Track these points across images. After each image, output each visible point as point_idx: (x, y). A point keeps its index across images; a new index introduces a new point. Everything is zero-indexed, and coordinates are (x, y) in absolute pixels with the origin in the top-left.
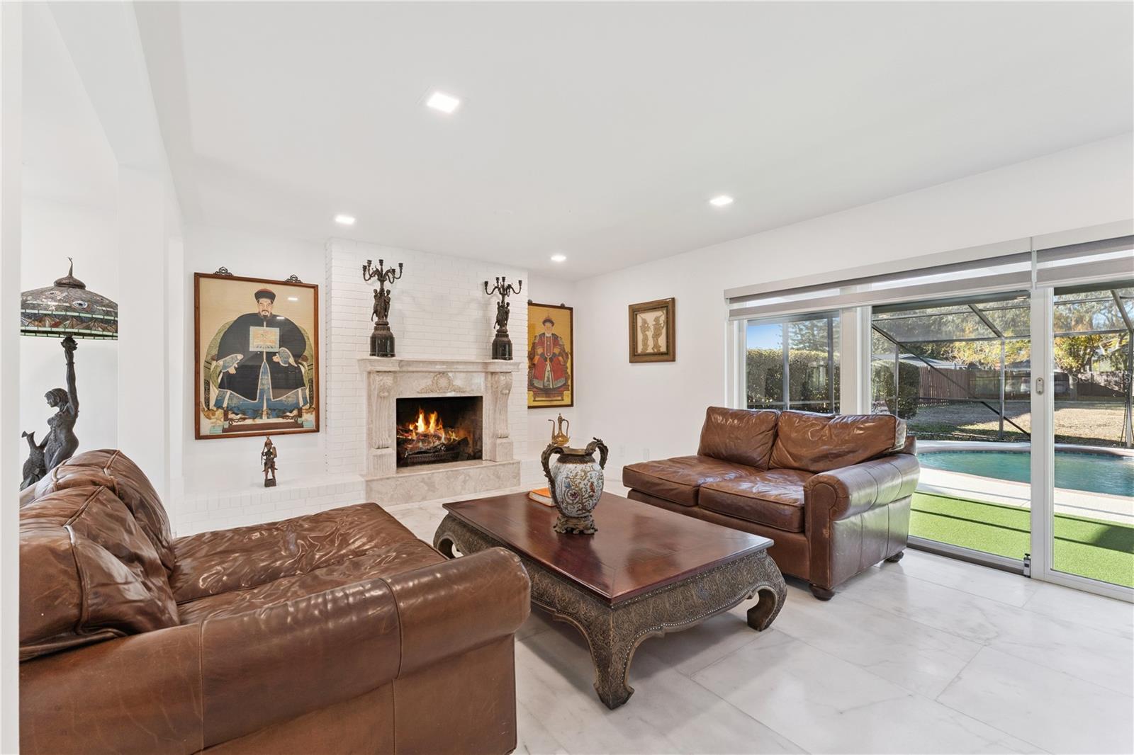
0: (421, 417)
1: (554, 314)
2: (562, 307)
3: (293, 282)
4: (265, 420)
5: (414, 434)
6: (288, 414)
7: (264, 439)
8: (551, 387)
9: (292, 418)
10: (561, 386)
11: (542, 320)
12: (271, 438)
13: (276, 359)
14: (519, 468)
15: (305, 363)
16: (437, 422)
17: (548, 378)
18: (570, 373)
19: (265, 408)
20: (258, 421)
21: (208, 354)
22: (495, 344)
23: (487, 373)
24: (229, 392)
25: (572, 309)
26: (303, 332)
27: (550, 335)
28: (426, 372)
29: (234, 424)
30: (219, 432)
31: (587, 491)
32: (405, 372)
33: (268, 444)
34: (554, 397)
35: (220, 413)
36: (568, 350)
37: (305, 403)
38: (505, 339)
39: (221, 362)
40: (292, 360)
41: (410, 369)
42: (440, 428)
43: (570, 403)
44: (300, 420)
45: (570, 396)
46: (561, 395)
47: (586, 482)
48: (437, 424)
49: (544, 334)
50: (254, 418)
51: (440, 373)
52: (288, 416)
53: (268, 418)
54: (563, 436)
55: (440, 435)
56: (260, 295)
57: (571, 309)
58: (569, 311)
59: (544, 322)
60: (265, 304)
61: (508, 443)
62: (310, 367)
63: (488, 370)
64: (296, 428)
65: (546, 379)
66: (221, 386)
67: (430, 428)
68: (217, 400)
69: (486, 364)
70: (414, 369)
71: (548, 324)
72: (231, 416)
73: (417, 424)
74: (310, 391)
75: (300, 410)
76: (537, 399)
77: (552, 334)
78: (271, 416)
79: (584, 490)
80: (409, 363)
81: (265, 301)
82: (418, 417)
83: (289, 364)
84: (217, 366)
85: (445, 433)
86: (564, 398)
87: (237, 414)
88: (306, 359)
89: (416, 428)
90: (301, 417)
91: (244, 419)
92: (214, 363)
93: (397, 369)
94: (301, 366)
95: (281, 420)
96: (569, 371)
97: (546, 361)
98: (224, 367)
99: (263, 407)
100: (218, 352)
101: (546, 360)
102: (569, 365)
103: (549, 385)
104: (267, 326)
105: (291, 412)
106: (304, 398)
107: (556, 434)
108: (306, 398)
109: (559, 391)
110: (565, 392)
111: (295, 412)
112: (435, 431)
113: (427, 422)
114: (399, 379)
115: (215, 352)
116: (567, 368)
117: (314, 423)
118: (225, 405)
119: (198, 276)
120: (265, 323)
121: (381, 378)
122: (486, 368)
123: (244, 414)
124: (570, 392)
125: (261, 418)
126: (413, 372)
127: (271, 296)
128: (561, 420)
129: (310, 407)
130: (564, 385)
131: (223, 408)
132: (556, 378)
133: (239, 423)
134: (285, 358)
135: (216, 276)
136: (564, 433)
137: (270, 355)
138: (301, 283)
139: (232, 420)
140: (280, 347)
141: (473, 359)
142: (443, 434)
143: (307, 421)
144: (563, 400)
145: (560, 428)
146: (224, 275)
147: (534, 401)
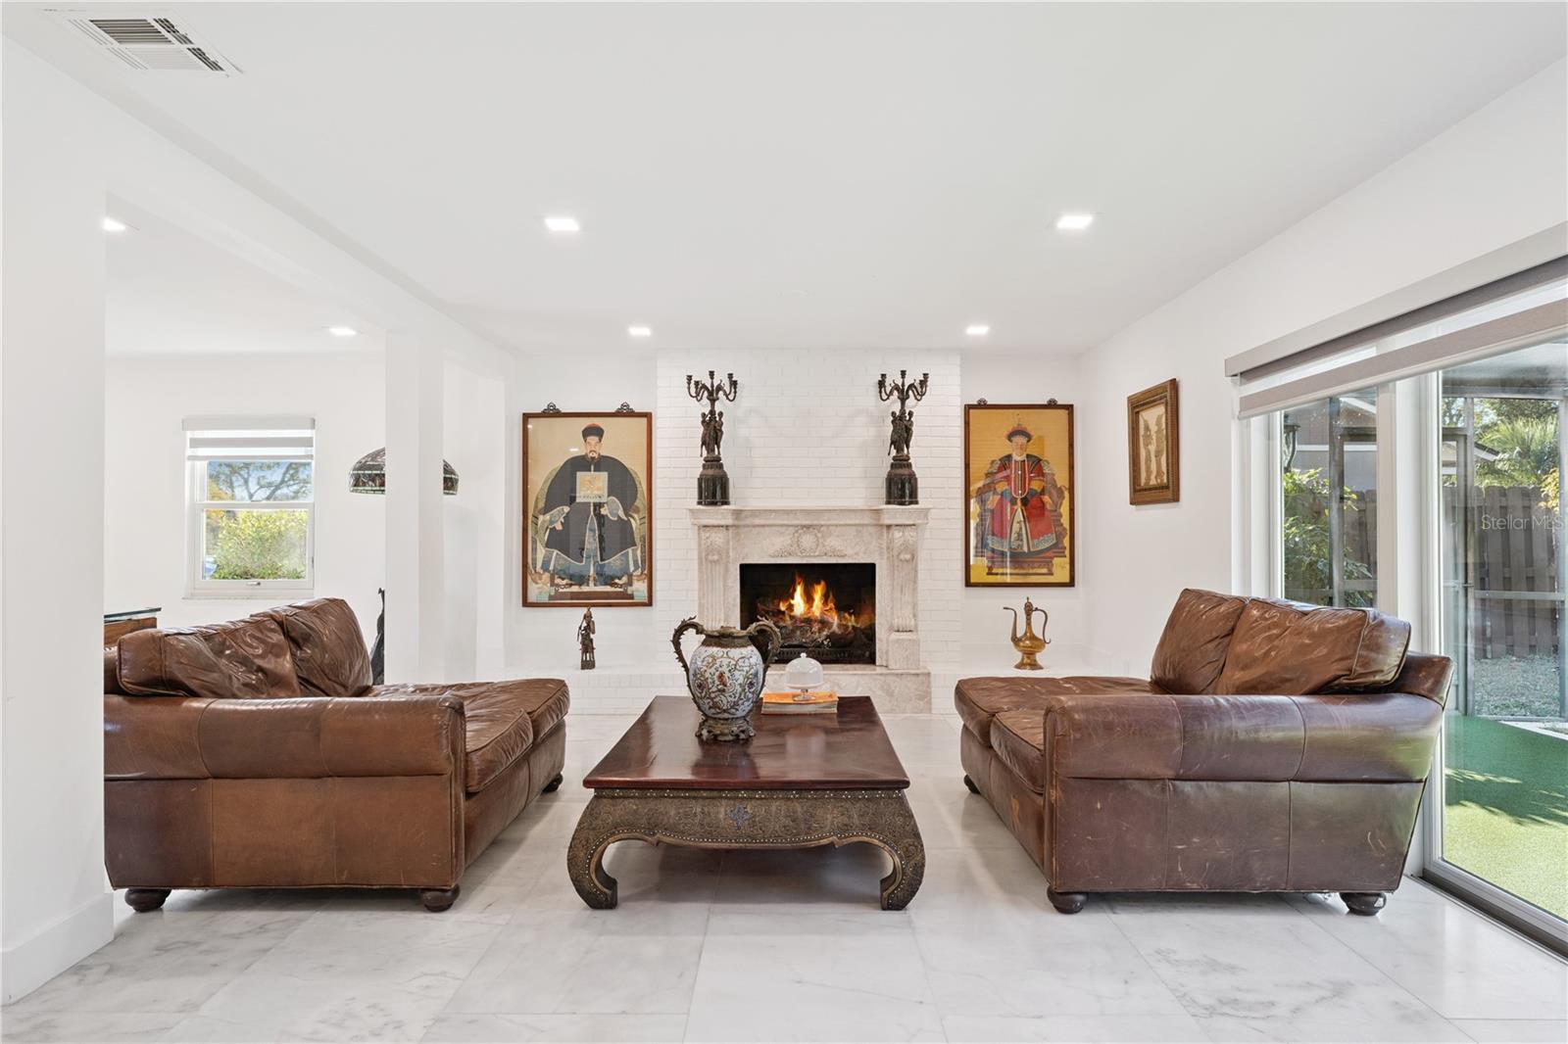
0: (799, 590)
1: (1029, 421)
2: (1052, 405)
3: (625, 412)
4: (591, 588)
5: (788, 618)
6: (617, 581)
7: (584, 610)
8: (1025, 549)
9: (621, 586)
10: (1048, 549)
11: (1007, 433)
12: (592, 610)
13: (603, 511)
14: (929, 682)
15: (636, 516)
16: (826, 598)
17: (1019, 535)
18: (1067, 525)
19: (592, 572)
20: (585, 589)
21: (536, 506)
22: (891, 481)
23: (881, 525)
24: (555, 552)
25: (1072, 406)
26: (634, 476)
27: (1024, 457)
28: (782, 525)
29: (561, 590)
30: (545, 599)
31: (714, 682)
32: (748, 526)
33: (588, 617)
34: (1032, 568)
35: (546, 576)
36: (1062, 480)
37: (636, 567)
38: (905, 471)
39: (547, 517)
40: (621, 513)
41: (757, 521)
42: (831, 609)
43: (1067, 579)
44: (630, 590)
45: (1068, 567)
46: (1049, 564)
47: (713, 670)
48: (825, 603)
49: (1009, 457)
50: (580, 585)
51: (803, 526)
52: (616, 584)
53: (595, 585)
54: (1033, 638)
55: (831, 620)
56: (589, 432)
57: (1070, 408)
58: (1064, 413)
59: (1010, 437)
60: (593, 443)
61: (914, 641)
62: (643, 521)
63: (881, 522)
64: (625, 600)
65: (1014, 536)
66: (548, 545)
67: (814, 608)
68: (543, 561)
69: (878, 511)
70: (762, 522)
71: (1020, 440)
72: (558, 581)
73: (792, 602)
74: (642, 552)
75: (630, 576)
76: (994, 571)
77: (1028, 456)
78: (598, 583)
79: (710, 680)
80: (755, 513)
81: (593, 439)
82: (795, 590)
83: (619, 517)
84: (544, 521)
85: (840, 618)
86: (1054, 570)
87: (563, 579)
88: (637, 511)
89: (791, 607)
90: (631, 585)
91: (571, 585)
92: (541, 518)
93: (729, 521)
94: (631, 519)
95: (608, 589)
96: (1065, 521)
97: (1016, 504)
98: (551, 522)
99: (589, 571)
100: (546, 505)
101: (1013, 502)
102: (1065, 509)
103: (1022, 546)
104: (595, 471)
105: (620, 579)
106: (635, 562)
107: (1019, 635)
108: (637, 561)
109: (1044, 558)
110: (1056, 561)
111: (625, 579)
112: (822, 613)
113: (809, 598)
114: (743, 536)
115: (541, 505)
116: (1061, 516)
117: (646, 594)
118: (551, 568)
119: (527, 417)
120: (592, 467)
121: (708, 535)
122: (879, 520)
123: (571, 580)
124: (1067, 560)
125: (588, 585)
126: (763, 526)
127: (598, 432)
128: (1029, 609)
129: (642, 573)
130: (1055, 546)
131: (549, 572)
132: (1035, 535)
133: (565, 590)
134: (613, 509)
135: (545, 414)
136: (1037, 632)
137: (598, 506)
138: (633, 412)
139: (558, 585)
140: (609, 496)
141: (859, 504)
142: (836, 618)
143: (638, 591)
144: (1051, 573)
145: (1029, 624)
146: (551, 413)
147: (989, 574)
